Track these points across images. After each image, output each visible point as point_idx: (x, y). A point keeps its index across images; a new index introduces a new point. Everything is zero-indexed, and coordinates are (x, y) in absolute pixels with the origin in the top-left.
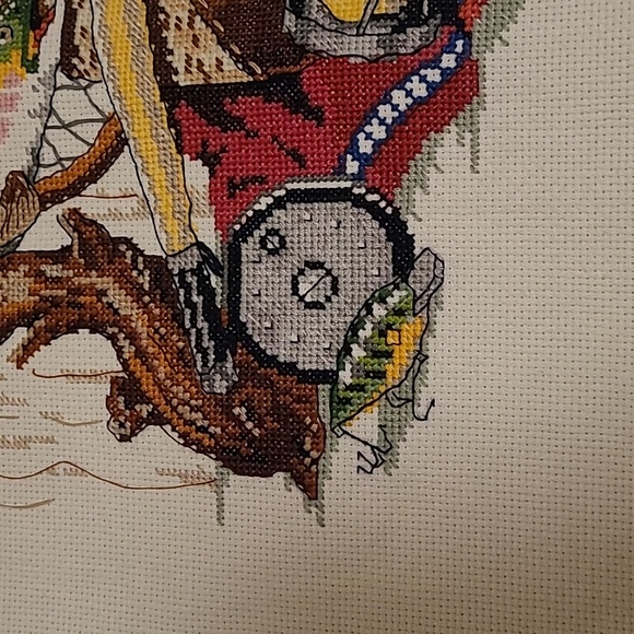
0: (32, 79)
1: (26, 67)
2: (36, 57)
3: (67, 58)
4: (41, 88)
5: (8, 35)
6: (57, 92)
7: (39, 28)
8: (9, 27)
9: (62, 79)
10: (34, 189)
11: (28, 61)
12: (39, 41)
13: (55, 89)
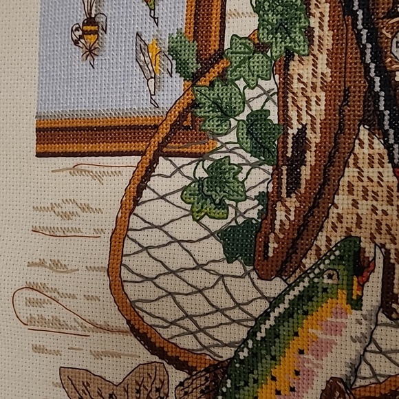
0: (356, 314)
1: (351, 304)
2: (360, 298)
3: (387, 303)
4: (363, 322)
5: (335, 277)
6: (378, 328)
7: (362, 275)
8: (335, 270)
9: (382, 318)
10: (351, 393)
11: (352, 299)
12: (363, 286)
13: (376, 325)
